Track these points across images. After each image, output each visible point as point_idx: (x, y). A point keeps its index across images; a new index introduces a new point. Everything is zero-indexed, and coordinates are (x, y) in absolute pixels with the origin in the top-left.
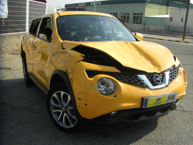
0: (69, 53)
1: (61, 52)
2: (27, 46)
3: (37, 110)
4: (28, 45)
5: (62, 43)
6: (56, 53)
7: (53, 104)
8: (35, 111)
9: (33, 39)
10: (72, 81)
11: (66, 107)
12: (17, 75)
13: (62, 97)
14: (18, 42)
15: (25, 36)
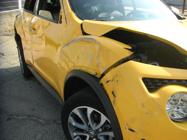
0: (99, 43)
1: (82, 40)
2: (22, 27)
3: (44, 120)
4: (23, 25)
5: (82, 25)
6: (72, 42)
7: (74, 124)
8: (41, 121)
9: (30, 19)
10: (114, 96)
11: (97, 131)
12: (12, 62)
13: (89, 116)
14: (10, 21)
15: (18, 14)
